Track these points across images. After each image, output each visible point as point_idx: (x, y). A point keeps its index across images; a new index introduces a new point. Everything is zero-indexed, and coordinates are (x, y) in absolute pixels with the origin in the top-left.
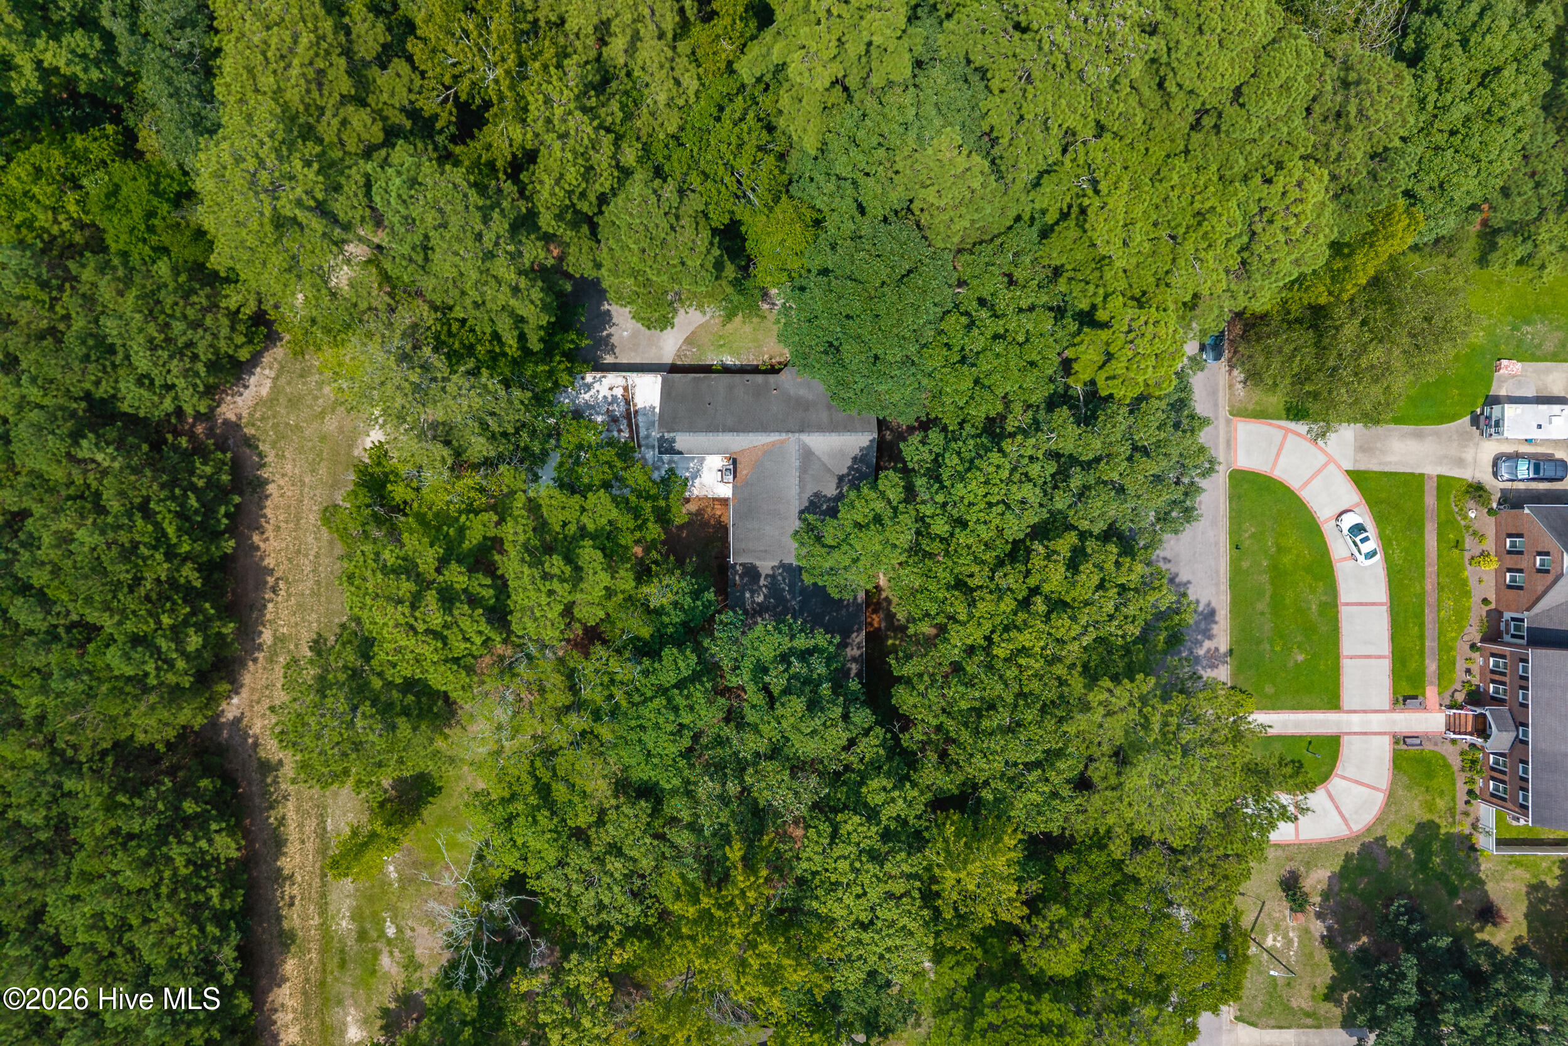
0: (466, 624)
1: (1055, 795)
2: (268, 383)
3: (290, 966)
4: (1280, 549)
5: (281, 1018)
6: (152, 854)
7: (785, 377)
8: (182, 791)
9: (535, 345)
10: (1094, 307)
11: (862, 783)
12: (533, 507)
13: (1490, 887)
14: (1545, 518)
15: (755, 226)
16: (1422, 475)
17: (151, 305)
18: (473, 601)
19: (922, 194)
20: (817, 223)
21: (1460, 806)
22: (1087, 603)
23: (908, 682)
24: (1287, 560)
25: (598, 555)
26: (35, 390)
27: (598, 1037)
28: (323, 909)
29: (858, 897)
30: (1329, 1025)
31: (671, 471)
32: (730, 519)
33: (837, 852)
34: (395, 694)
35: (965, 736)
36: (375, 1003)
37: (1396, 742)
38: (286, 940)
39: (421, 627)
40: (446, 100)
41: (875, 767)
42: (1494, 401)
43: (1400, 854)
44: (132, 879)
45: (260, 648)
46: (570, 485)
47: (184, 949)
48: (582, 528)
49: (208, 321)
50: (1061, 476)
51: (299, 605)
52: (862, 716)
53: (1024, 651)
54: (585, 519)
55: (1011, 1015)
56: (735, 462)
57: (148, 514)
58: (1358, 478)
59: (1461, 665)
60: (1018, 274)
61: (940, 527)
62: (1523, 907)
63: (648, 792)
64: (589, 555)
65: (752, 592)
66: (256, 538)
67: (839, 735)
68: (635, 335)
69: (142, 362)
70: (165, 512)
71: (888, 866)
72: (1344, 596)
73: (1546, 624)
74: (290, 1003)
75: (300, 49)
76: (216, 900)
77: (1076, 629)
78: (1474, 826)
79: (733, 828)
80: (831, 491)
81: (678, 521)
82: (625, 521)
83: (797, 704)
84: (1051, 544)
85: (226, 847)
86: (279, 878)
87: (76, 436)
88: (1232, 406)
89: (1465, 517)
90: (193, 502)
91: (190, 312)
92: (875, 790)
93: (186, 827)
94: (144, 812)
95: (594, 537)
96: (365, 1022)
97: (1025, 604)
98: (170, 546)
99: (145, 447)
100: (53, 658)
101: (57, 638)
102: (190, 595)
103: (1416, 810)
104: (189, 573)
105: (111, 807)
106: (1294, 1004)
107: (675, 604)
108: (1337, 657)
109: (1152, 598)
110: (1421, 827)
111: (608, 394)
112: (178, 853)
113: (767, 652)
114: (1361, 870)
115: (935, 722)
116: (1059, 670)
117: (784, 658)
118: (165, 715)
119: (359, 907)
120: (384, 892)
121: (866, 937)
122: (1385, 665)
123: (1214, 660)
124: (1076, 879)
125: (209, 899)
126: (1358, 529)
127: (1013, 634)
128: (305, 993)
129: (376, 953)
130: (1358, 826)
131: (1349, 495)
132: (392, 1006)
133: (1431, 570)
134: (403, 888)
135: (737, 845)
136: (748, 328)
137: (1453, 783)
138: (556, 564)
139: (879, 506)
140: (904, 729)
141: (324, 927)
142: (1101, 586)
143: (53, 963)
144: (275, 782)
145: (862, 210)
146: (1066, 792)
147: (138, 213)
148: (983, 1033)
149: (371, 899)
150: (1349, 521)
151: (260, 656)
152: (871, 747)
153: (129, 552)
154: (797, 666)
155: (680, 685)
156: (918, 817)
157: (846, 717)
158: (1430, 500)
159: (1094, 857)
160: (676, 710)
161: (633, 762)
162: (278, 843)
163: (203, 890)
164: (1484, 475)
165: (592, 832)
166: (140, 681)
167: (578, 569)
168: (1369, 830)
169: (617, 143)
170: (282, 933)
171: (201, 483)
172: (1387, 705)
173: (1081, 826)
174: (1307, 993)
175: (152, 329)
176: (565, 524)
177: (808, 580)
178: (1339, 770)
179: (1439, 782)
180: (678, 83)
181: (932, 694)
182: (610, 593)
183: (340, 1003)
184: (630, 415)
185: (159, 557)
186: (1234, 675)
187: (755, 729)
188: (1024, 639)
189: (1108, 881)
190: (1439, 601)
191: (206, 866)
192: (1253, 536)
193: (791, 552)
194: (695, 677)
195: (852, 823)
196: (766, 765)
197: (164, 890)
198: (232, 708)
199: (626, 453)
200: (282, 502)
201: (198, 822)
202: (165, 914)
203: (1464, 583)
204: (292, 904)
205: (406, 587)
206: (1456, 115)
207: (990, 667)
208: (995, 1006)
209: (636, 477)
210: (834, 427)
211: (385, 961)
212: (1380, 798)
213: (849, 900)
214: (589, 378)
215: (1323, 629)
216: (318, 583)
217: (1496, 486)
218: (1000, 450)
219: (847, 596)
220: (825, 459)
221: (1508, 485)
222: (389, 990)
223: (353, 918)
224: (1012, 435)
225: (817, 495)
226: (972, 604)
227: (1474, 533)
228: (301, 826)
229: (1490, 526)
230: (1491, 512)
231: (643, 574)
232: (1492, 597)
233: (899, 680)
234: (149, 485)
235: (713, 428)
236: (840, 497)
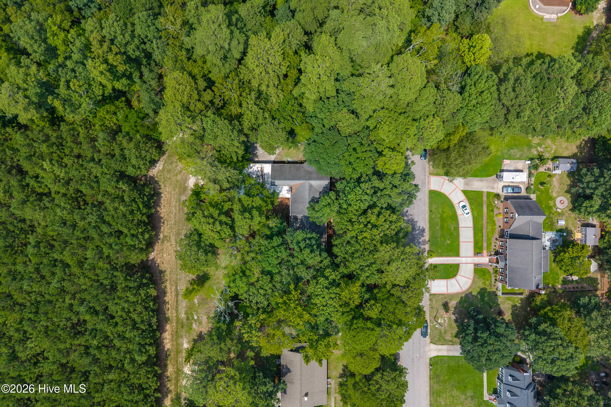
0: (225, 230)
1: (373, 274)
2: (162, 166)
3: (168, 327)
4: (443, 212)
5: (165, 341)
6: (136, 292)
7: (305, 165)
8: (143, 276)
9: (240, 159)
10: (382, 151)
11: (325, 271)
12: (240, 200)
13: (501, 306)
14: (513, 203)
15: (298, 130)
16: (482, 192)
17: (137, 147)
18: (226, 224)
19: (339, 123)
20: (313, 129)
21: (493, 283)
22: (382, 225)
23: (336, 245)
24: (445, 215)
25: (257, 213)
26: (106, 170)
27: (257, 336)
28: (177, 311)
29: (323, 298)
30: (456, 344)
31: (274, 191)
32: (290, 204)
33: (317, 287)
34: (207, 247)
35: (350, 259)
36: (191, 338)
37: (475, 265)
38: (167, 320)
39: (215, 230)
40: (221, 100)
41: (328, 267)
42: (502, 171)
43: (476, 297)
44: (132, 299)
45: (159, 239)
46: (248, 194)
47: (145, 318)
48: (253, 206)
49: (150, 151)
50: (375, 193)
51: (170, 227)
52: (324, 254)
53: (365, 237)
54: (253, 204)
55: (360, 325)
56: (291, 188)
57: (136, 202)
58: (465, 192)
59: (493, 244)
60: (363, 142)
61: (345, 206)
62: (510, 312)
63: (269, 273)
64: (255, 213)
65: (296, 224)
66: (158, 209)
67: (319, 259)
68: (263, 153)
69: (134, 161)
70: (139, 201)
71: (330, 291)
72: (461, 225)
73: (514, 233)
74: (168, 337)
75: (187, 90)
76: (152, 306)
77: (378, 232)
78: (497, 289)
79: (291, 282)
80: (317, 196)
81: (276, 204)
82: (263, 204)
83: (308, 250)
84: (373, 210)
85: (153, 292)
86: (165, 302)
87: (118, 181)
88: (429, 172)
89: (494, 203)
90: (146, 199)
91: (147, 149)
92: (327, 272)
93: (144, 286)
94: (135, 281)
95: (256, 208)
96: (189, 342)
97: (366, 226)
98: (141, 211)
99: (133, 184)
100: (112, 240)
101: (112, 235)
102: (145, 224)
103: (480, 284)
104: (145, 218)
105: (126, 279)
106: (446, 338)
107: (276, 226)
108: (459, 242)
109: (399, 224)
110: (482, 289)
111: (257, 169)
112: (142, 292)
113: (300, 238)
114: (465, 301)
115: (343, 256)
116: (374, 242)
117: (304, 240)
118: (139, 256)
119: (187, 311)
120: (194, 307)
121: (325, 308)
122: (472, 245)
123: (424, 243)
124: (378, 295)
125: (150, 306)
126: (464, 206)
127: (363, 233)
128: (172, 334)
129: (192, 324)
130: (464, 289)
131: (462, 197)
132: (196, 338)
133: (485, 218)
134: (199, 306)
135: (292, 285)
136: (295, 151)
137: (491, 277)
138: (247, 215)
139: (329, 201)
140: (336, 258)
141: (177, 317)
142: (385, 221)
143: (111, 321)
144: (164, 276)
145: (324, 126)
146: (375, 273)
147: (132, 122)
148: (353, 330)
149: (190, 309)
150: (462, 204)
151: (160, 241)
152: (327, 262)
153: (132, 212)
154: (308, 241)
155: (278, 246)
156: (338, 280)
157: (320, 255)
158: (485, 198)
159: (383, 290)
160: (277, 252)
161: (265, 266)
162: (165, 293)
163: (148, 303)
164: (500, 191)
165: (256, 283)
166: (134, 246)
167: (252, 216)
168: (467, 290)
169: (263, 112)
170: (166, 318)
171: (147, 194)
172: (472, 255)
173: (379, 282)
174: (450, 335)
175: (137, 154)
176: (248, 205)
177: (311, 220)
178: (459, 273)
179: (487, 276)
180: (278, 96)
181: (342, 248)
182: (260, 223)
183: (182, 337)
184: (263, 175)
185: (139, 213)
186: (430, 247)
187: (297, 257)
188: (365, 234)
189: (386, 296)
190: (487, 226)
191: (149, 297)
192: (435, 208)
193: (307, 213)
194: (282, 244)
195: (321, 280)
196: (300, 266)
197: (139, 302)
198: (152, 256)
199: (263, 185)
200: (166, 199)
201: (146, 285)
202: (139, 308)
203: (494, 221)
204: (168, 310)
205: (211, 220)
206: (474, 102)
207: (357, 242)
208: (356, 323)
209: (265, 193)
210: (318, 179)
211: (194, 326)
212: (470, 281)
213: (320, 299)
214: (251, 165)
215: (455, 234)
216: (176, 221)
217: (503, 194)
218: (360, 187)
219: (322, 224)
220: (316, 187)
221: (506, 194)
222: (195, 334)
223: (185, 314)
224: (363, 183)
225: (313, 197)
226: (353, 226)
227: (497, 208)
228: (171, 288)
229: (501, 206)
230: (502, 202)
231: (267, 218)
232: (502, 226)
233: (334, 245)
234: (135, 194)
235: (285, 179)
236: (320, 198)
